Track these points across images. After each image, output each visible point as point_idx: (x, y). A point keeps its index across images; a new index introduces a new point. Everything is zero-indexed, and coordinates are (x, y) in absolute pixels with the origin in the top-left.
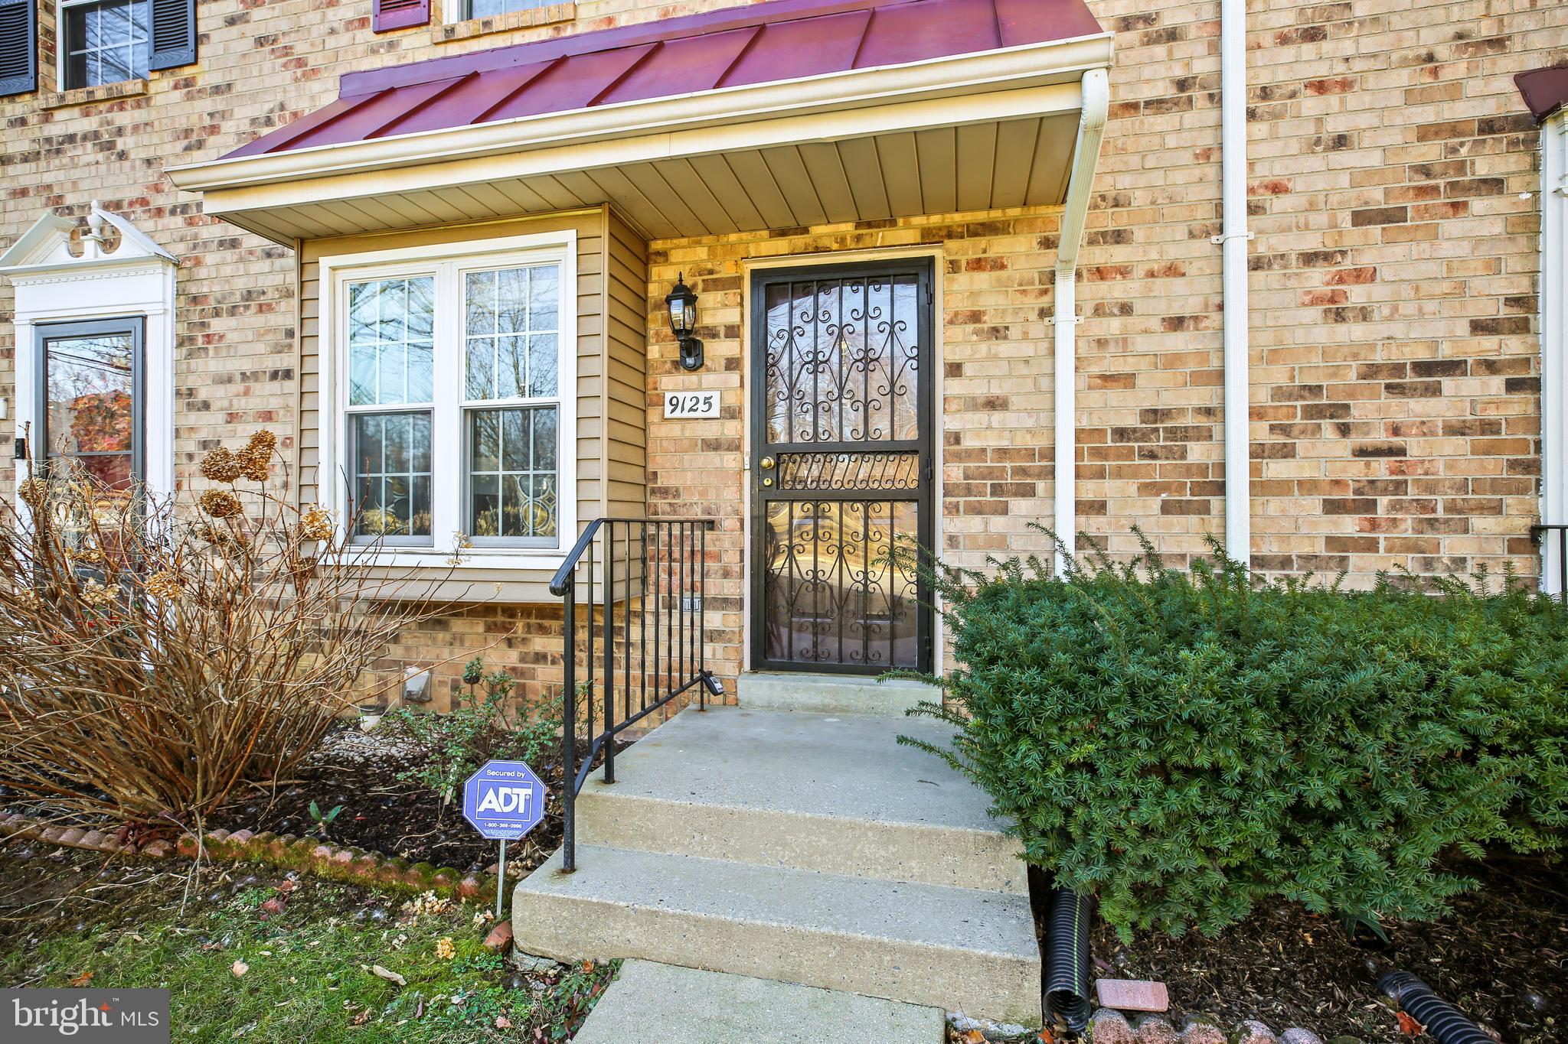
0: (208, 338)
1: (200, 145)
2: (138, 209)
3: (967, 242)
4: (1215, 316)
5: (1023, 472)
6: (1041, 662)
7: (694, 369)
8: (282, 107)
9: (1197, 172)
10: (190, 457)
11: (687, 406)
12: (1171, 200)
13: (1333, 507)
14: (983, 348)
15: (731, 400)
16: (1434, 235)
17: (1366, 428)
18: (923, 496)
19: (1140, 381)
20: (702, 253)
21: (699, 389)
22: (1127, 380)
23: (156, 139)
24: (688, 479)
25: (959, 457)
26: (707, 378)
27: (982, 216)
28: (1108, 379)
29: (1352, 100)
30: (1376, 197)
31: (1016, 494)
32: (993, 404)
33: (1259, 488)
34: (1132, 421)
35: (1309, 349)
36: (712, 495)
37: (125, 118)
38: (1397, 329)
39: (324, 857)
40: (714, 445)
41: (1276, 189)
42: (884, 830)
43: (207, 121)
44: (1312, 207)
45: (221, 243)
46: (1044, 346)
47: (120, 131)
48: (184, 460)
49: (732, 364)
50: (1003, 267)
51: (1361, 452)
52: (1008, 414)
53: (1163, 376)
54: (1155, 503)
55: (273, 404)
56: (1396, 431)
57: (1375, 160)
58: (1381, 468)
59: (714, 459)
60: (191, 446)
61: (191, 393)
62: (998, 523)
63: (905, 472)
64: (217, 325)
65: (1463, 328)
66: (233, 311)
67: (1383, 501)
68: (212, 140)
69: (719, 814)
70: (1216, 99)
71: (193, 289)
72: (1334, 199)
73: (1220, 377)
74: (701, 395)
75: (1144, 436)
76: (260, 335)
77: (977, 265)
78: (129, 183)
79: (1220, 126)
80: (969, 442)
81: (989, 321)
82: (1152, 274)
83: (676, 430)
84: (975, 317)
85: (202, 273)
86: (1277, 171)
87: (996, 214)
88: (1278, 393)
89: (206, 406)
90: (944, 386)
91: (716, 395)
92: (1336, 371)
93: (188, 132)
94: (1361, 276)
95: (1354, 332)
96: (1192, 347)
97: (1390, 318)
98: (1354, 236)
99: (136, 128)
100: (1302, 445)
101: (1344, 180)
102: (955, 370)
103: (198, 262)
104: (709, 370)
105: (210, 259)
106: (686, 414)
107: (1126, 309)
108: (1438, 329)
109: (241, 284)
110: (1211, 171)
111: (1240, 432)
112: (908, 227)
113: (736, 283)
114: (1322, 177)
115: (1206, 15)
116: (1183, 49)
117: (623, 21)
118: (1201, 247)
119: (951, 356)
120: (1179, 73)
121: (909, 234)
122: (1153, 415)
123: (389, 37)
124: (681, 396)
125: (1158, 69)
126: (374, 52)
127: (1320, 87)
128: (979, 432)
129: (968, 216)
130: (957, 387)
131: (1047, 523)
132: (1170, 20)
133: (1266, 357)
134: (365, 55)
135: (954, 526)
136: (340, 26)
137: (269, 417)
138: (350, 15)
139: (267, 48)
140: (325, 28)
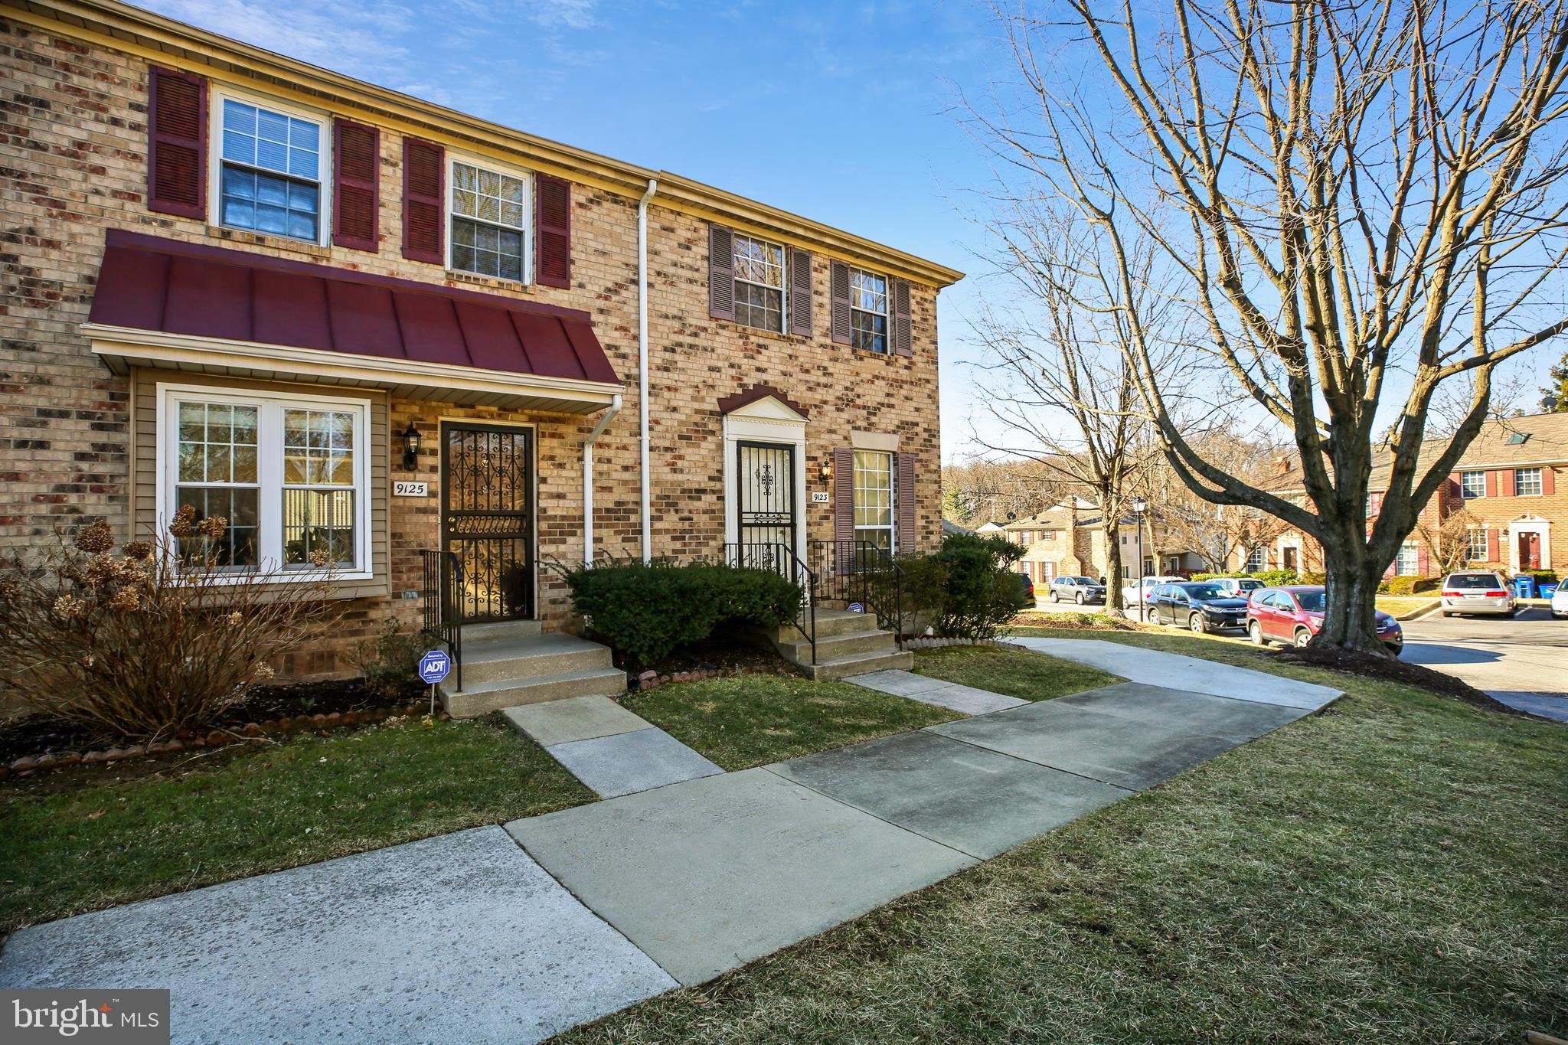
3: (549, 425)
4: (638, 467)
5: (572, 525)
6: (627, 588)
7: (410, 470)
9: (632, 411)
11: (409, 489)
12: (623, 419)
13: (674, 539)
14: (555, 472)
15: (433, 487)
16: (699, 446)
17: (682, 511)
18: (528, 536)
19: (614, 490)
20: (416, 409)
21: (414, 480)
22: (609, 489)
24: (408, 528)
25: (547, 519)
26: (420, 476)
27: (555, 414)
28: (603, 488)
29: (678, 396)
30: (685, 433)
31: (569, 535)
32: (560, 496)
33: (654, 532)
34: (611, 506)
35: (666, 481)
36: (422, 538)
38: (690, 477)
39: (321, 720)
40: (424, 511)
41: (657, 422)
42: (569, 655)
44: (667, 431)
46: (579, 473)
49: (433, 469)
50: (563, 437)
51: (681, 519)
52: (565, 501)
53: (622, 489)
54: (620, 538)
56: (690, 512)
57: (683, 418)
58: (686, 525)
59: (423, 518)
62: (562, 548)
63: (519, 525)
65: (706, 479)
67: (687, 536)
69: (508, 662)
70: (639, 385)
72: (673, 429)
73: (640, 490)
74: (417, 485)
75: (616, 512)
77: (553, 435)
79: (640, 395)
80: (550, 513)
81: (558, 460)
82: (618, 448)
83: (400, 502)
84: (552, 458)
86: (658, 416)
87: (560, 414)
88: (658, 497)
90: (536, 487)
91: (425, 485)
92: (674, 490)
94: (681, 457)
95: (679, 477)
96: (631, 478)
97: (688, 473)
98: (679, 443)
100: (665, 516)
101: (676, 423)
102: (544, 480)
104: (420, 471)
106: (407, 494)
107: (609, 461)
108: (700, 478)
110: (637, 412)
111: (647, 511)
112: (523, 413)
113: (434, 427)
114: (669, 420)
115: (636, 352)
116: (628, 363)
117: (364, 269)
118: (634, 440)
119: (542, 474)
120: (627, 372)
121: (524, 418)
122: (618, 503)
123: (163, 217)
124: (404, 484)
125: (619, 368)
126: (146, 221)
127: (669, 388)
128: (554, 508)
129: (549, 414)
130: (543, 488)
131: (581, 547)
132: (623, 350)
133: (654, 483)
134: (136, 220)
135: (544, 549)
136: (106, 191)
137: (14, 477)
138: (119, 186)
139: (10, 179)
140: (87, 186)
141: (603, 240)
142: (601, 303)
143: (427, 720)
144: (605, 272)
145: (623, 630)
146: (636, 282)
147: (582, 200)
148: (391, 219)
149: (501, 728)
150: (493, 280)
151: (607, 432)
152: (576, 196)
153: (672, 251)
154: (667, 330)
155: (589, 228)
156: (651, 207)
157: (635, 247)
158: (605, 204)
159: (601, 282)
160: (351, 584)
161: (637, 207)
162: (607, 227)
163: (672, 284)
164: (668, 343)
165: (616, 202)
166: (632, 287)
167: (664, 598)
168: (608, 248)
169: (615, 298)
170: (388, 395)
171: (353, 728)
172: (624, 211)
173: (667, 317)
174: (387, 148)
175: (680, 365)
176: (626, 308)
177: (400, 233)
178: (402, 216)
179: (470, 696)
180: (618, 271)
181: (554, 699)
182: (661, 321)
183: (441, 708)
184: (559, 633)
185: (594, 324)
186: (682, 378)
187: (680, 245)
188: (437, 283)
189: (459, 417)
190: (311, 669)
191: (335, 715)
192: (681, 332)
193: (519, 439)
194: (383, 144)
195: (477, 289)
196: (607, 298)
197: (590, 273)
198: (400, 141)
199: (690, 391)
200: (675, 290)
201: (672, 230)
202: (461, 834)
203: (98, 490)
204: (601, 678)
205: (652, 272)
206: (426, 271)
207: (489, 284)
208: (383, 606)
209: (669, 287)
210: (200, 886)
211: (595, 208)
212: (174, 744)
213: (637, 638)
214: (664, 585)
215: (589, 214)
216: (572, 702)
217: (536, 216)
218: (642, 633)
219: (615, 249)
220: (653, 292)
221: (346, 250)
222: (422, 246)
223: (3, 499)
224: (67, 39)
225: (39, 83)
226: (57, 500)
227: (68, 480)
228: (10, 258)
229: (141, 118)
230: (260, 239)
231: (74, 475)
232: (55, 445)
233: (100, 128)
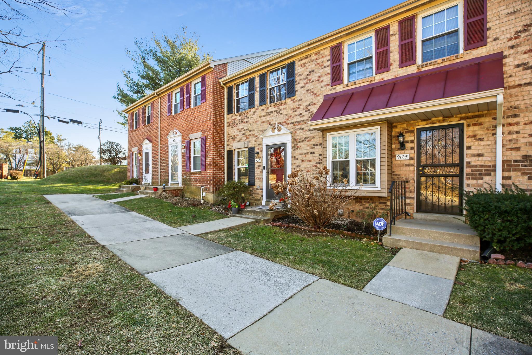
0: (298, 147)
1: (296, 111)
2: (284, 123)
3: (472, 120)
5: (488, 170)
7: (403, 150)
8: (312, 102)
10: (294, 169)
11: (402, 157)
12: (531, 106)
14: (477, 143)
15: (412, 156)
18: (461, 176)
19: (522, 149)
20: (405, 125)
21: (404, 154)
23: (287, 110)
24: (402, 172)
25: (470, 167)
26: (406, 152)
27: (476, 114)
28: (512, 149)
31: (485, 175)
32: (479, 155)
34: (519, 158)
36: (407, 176)
37: (282, 107)
39: (346, 232)
40: (407, 165)
43: (297, 106)
45: (300, 129)
46: (493, 142)
47: (281, 110)
48: (293, 169)
49: (412, 148)
50: (482, 125)
52: (483, 157)
53: (528, 148)
55: (311, 159)
59: (408, 168)
60: (294, 167)
61: (294, 157)
62: (480, 182)
63: (456, 170)
64: (299, 144)
66: (303, 141)
68: (298, 110)
69: (417, 230)
71: (295, 138)
74: (405, 155)
75: (523, 161)
76: (308, 146)
77: (475, 125)
78: (282, 119)
80: (472, 164)
81: (478, 137)
82: (525, 124)
83: (399, 162)
85: (297, 134)
87: (480, 113)
89: (297, 159)
90: (466, 151)
91: (408, 155)
93: (293, 109)
99: (284, 109)
102: (469, 148)
103: (296, 133)
104: (407, 150)
105: (298, 132)
106: (401, 159)
107: (517, 132)
109: (304, 136)
112: (456, 117)
113: (413, 131)
117: (385, 79)
119: (470, 145)
121: (457, 119)
122: (525, 156)
123: (334, 87)
124: (400, 155)
126: (331, 90)
128: (475, 161)
129: (473, 114)
130: (469, 152)
131: (493, 181)
134: (329, 91)
135: (469, 181)
136: (323, 86)
137: (310, 161)
138: (326, 83)
139: (309, 92)
140: (320, 87)
141: (513, 5)
142: (512, 43)
143: (374, 243)
144: (515, 23)
148: (395, 56)
150: (439, 60)
151: (515, 116)
155: (502, 4)
159: (512, 30)
160: (373, 191)
168: (517, 8)
169: (524, 35)
170: (386, 123)
171: (353, 238)
174: (393, 29)
177: (398, 59)
178: (399, 53)
179: (392, 239)
180: (526, 17)
185: (505, 57)
188: (413, 72)
189: (423, 125)
193: (457, 130)
194: (391, 29)
195: (432, 67)
196: (517, 38)
197: (503, 29)
198: (397, 24)
206: (408, 70)
207: (437, 63)
221: (380, 75)
222: (407, 60)
223: (308, 166)
224: (317, 52)
225: (312, 66)
226: (316, 166)
227: (318, 161)
228: (309, 110)
229: (329, 63)
230: (355, 83)
231: (319, 160)
232: (316, 153)
233: (322, 70)
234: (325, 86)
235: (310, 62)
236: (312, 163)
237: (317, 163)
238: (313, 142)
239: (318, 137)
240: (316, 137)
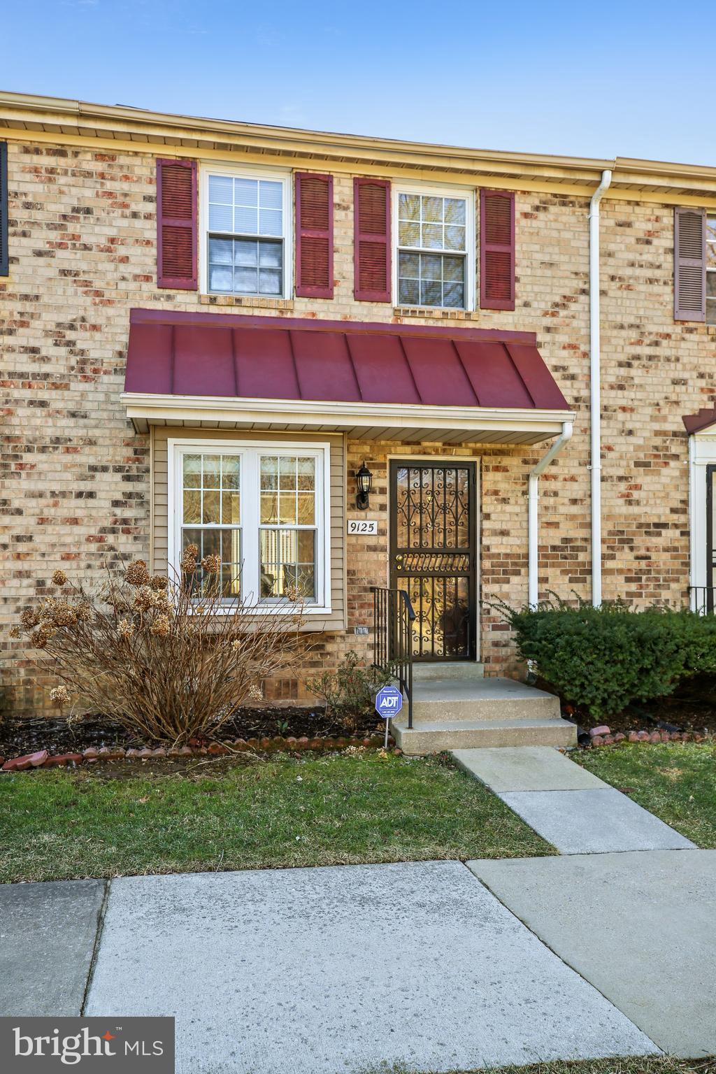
0: (21, 466)
1: (11, 332)
3: (492, 458)
4: (588, 500)
5: (515, 564)
7: (362, 509)
8: (83, 320)
9: (582, 438)
11: (361, 528)
12: (573, 448)
13: (628, 580)
14: (499, 507)
15: (382, 526)
16: (659, 474)
17: (638, 548)
18: (471, 575)
19: (561, 525)
20: (367, 449)
21: (366, 519)
22: (555, 525)
24: (362, 566)
25: (489, 557)
26: (371, 514)
27: (498, 446)
28: (549, 524)
29: (635, 416)
30: (642, 456)
31: (513, 574)
32: (504, 533)
33: (605, 572)
34: (558, 543)
35: (620, 515)
36: (373, 574)
38: (648, 509)
39: (293, 742)
40: (373, 549)
41: (610, 449)
42: (514, 702)
43: (18, 318)
44: (621, 458)
45: (31, 403)
46: (524, 508)
49: (382, 508)
50: (507, 471)
51: (637, 558)
52: (509, 538)
53: (569, 524)
54: (567, 578)
55: (79, 513)
56: (648, 550)
57: (641, 442)
58: (643, 564)
59: (373, 556)
60: (5, 539)
62: (506, 587)
63: (463, 563)
64: (29, 458)
65: (668, 511)
66: (43, 450)
67: (644, 577)
68: (22, 331)
69: (455, 703)
70: (589, 408)
72: (629, 455)
73: (590, 525)
74: (368, 523)
75: (562, 549)
76: (66, 468)
77: (497, 469)
79: (590, 419)
80: (493, 550)
81: (502, 495)
82: (565, 480)
83: (353, 540)
85: (14, 421)
86: (610, 441)
87: (504, 446)
88: (610, 533)
89: (19, 512)
90: (480, 524)
91: (375, 524)
92: (629, 525)
93: (1, 322)
94: (637, 487)
95: (635, 510)
96: (580, 512)
97: (646, 505)
98: (636, 471)
100: (618, 554)
101: (632, 448)
102: (487, 517)
103: (9, 412)
104: (370, 510)
105: (22, 412)
106: (360, 532)
107: (556, 494)
108: (660, 511)
109: (50, 432)
110: (587, 438)
111: (598, 549)
112: (467, 447)
113: (384, 466)
114: (624, 446)
115: (586, 371)
116: (577, 384)
117: (321, 316)
118: (584, 470)
119: (485, 510)
120: (576, 394)
121: (468, 452)
122: (566, 540)
123: (168, 292)
124: (357, 522)
125: (568, 391)
126: (156, 298)
127: (624, 409)
128: (498, 545)
129: (493, 446)
130: (487, 525)
131: (525, 587)
132: (572, 371)
133: (606, 518)
134: (149, 298)
135: (487, 589)
136: (129, 277)
137: (75, 521)
138: (138, 271)
139: (70, 279)
140: (118, 275)
141: (550, 250)
142: (548, 321)
143: (382, 753)
144: (552, 285)
145: (574, 679)
146: (585, 292)
147: (528, 209)
148: (344, 265)
149: (451, 769)
150: (438, 312)
151: (554, 463)
152: (521, 205)
153: (628, 249)
154: (622, 342)
155: (535, 238)
156: (605, 202)
157: (585, 252)
158: (552, 209)
159: (548, 298)
160: (314, 618)
161: (588, 205)
162: (555, 234)
163: (629, 288)
164: (623, 358)
165: (564, 204)
166: (583, 298)
167: (620, 647)
168: (556, 258)
169: (563, 313)
170: (345, 436)
171: (319, 752)
172: (574, 212)
173: (622, 327)
174: (341, 192)
175: (637, 381)
176: (575, 323)
177: (351, 276)
178: (354, 259)
179: (421, 734)
180: (567, 281)
181: (501, 746)
182: (615, 332)
183: (393, 743)
184: (501, 677)
185: (540, 345)
186: (639, 395)
187: (638, 240)
188: (385, 321)
189: (405, 454)
190: (278, 696)
191: (304, 739)
192: (639, 342)
193: (463, 475)
194: (336, 189)
195: (422, 322)
196: (554, 314)
197: (536, 289)
198: (351, 183)
199: (649, 411)
200: (632, 295)
201: (629, 225)
202: (428, 864)
203: (127, 531)
204: (549, 729)
205: (606, 278)
206: (375, 310)
207: (433, 316)
208: (339, 640)
209: (625, 292)
210: (227, 870)
211: (541, 215)
212: (186, 750)
213: (588, 689)
214: (620, 633)
215: (535, 223)
216: (520, 750)
217: (479, 236)
218: (595, 683)
219: (564, 258)
220: (606, 300)
221: (306, 300)
222: (372, 286)
223: (68, 540)
224: (103, 152)
225: (86, 193)
226: (101, 540)
227: (108, 523)
228: (70, 343)
229: (151, 208)
230: (238, 301)
231: (111, 519)
232: (99, 495)
233: (125, 223)
234: (136, 277)
235: (74, 175)
236: (81, 531)
237: (103, 530)
238: (88, 457)
239: (108, 442)
240: (100, 441)
